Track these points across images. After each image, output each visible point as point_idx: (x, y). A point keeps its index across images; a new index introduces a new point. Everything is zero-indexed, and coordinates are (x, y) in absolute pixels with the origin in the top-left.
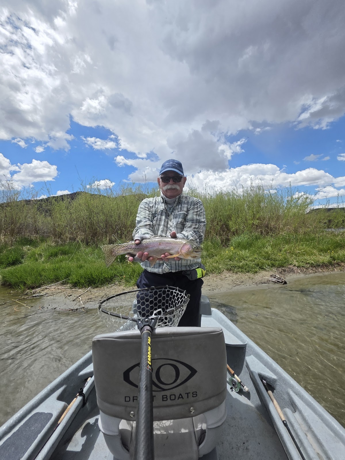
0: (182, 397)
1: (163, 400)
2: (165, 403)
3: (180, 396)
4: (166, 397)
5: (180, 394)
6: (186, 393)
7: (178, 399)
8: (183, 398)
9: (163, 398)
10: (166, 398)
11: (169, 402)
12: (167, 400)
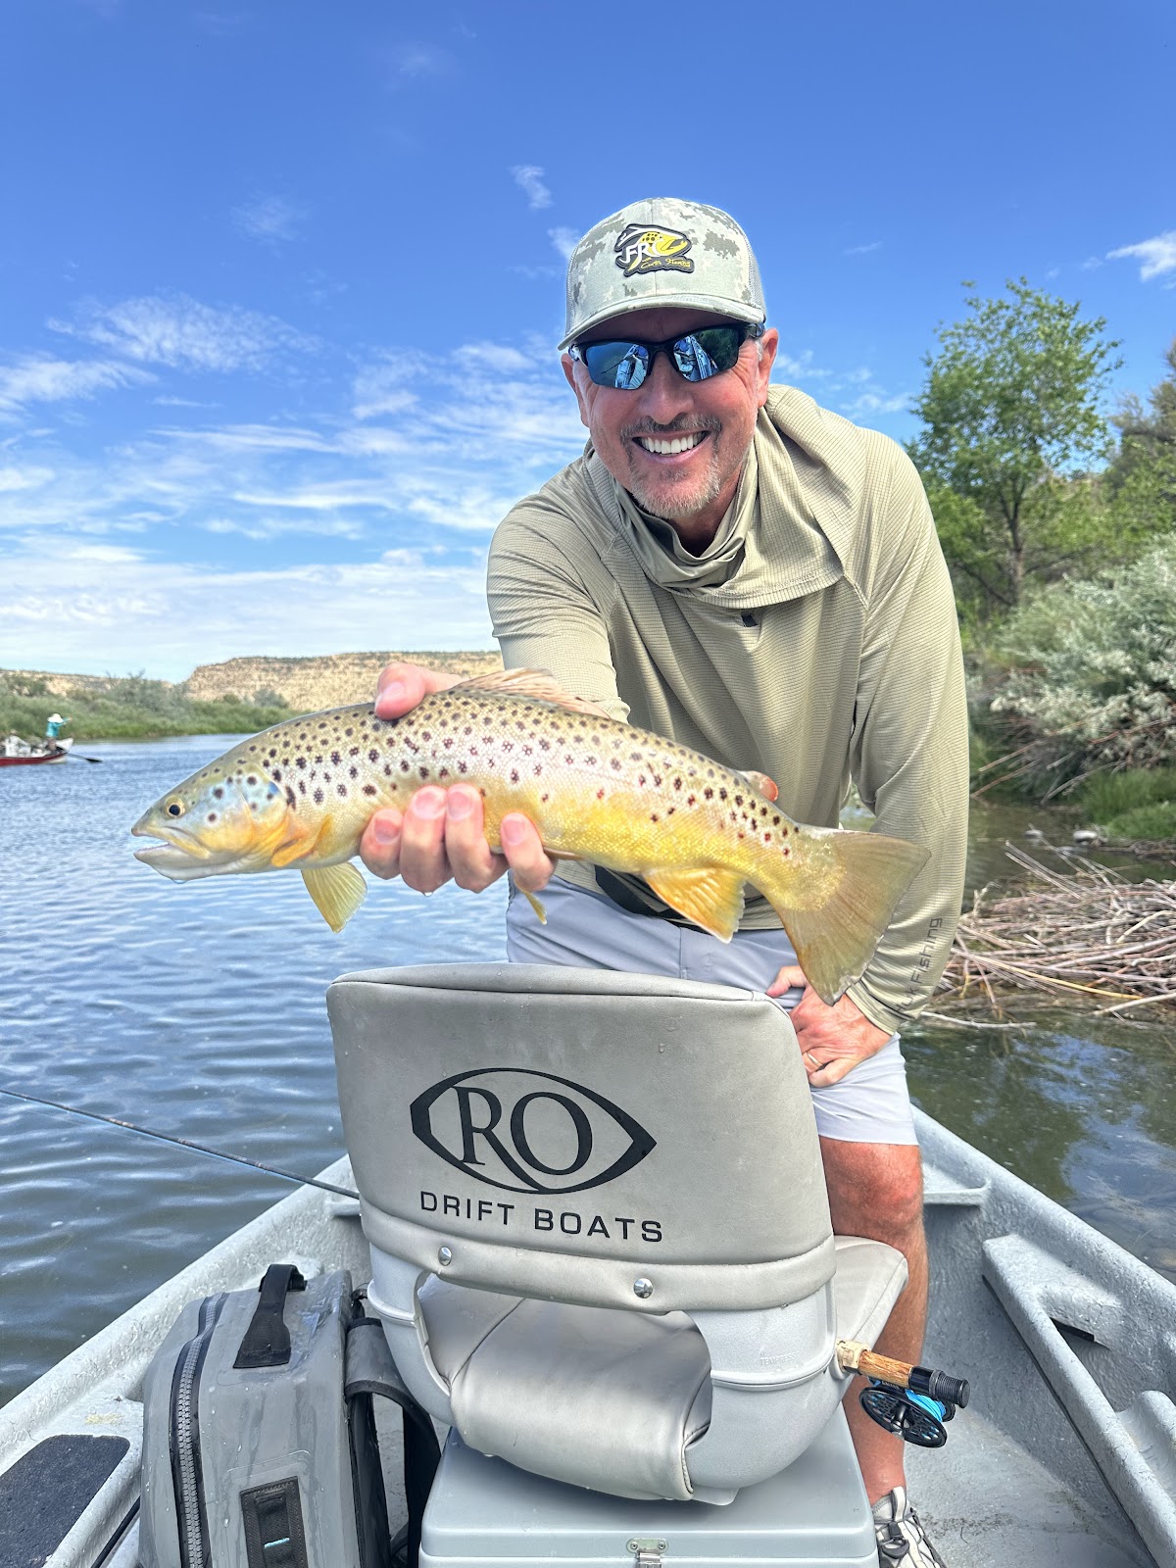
0: (604, 1231)
1: (537, 1227)
2: (542, 1236)
3: (598, 1227)
4: (547, 1216)
5: (598, 1219)
6: (617, 1220)
7: (590, 1234)
8: (607, 1236)
9: (537, 1219)
10: (549, 1220)
11: (556, 1236)
12: (551, 1228)
